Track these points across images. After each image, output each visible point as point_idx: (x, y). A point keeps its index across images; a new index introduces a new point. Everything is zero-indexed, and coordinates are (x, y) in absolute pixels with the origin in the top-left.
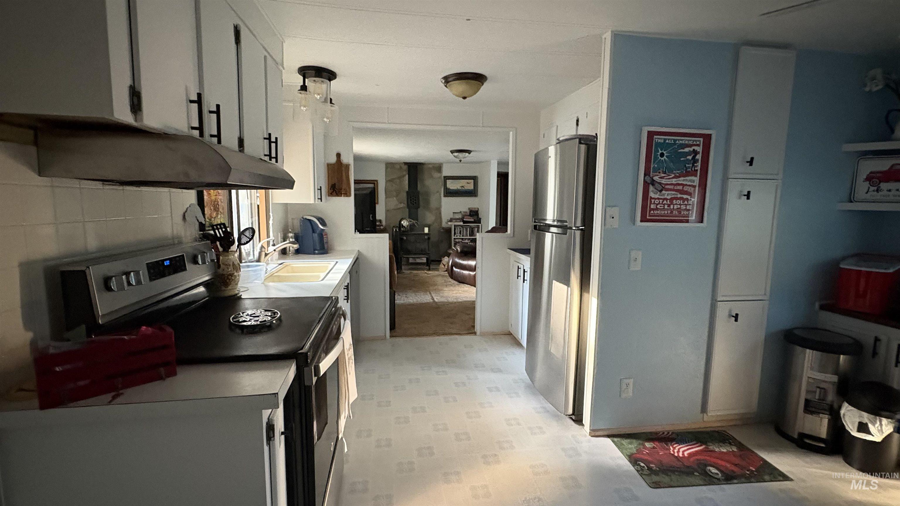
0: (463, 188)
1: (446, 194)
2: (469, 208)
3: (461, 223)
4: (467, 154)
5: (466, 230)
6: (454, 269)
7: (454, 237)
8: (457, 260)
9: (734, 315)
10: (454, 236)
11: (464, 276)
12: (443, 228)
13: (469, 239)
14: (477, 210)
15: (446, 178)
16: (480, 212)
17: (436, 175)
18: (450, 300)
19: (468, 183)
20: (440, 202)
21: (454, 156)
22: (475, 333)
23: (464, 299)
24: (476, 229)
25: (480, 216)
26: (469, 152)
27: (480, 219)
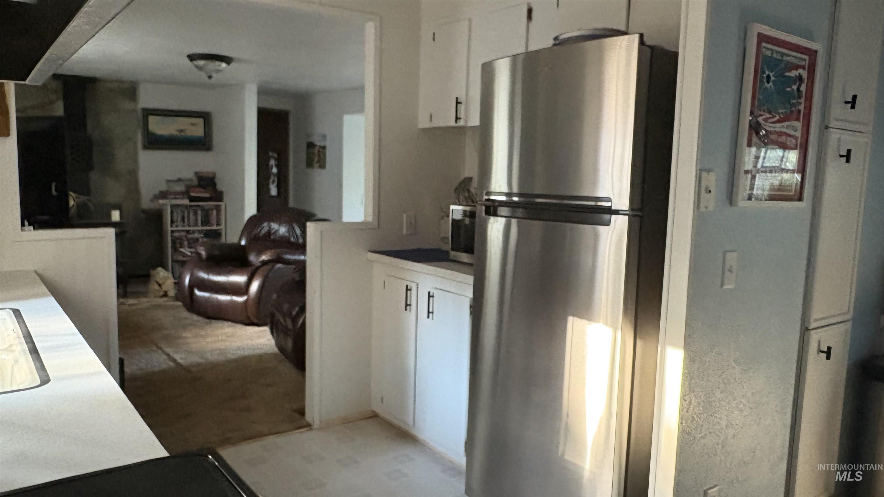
0: (183, 134)
1: (146, 144)
2: (196, 173)
3: (186, 202)
4: (224, 65)
5: (196, 214)
6: (197, 292)
7: (172, 229)
8: (203, 275)
9: (825, 350)
10: (172, 226)
11: (220, 305)
12: (144, 211)
13: (200, 232)
14: (211, 175)
15: (148, 112)
16: (217, 180)
17: (127, 105)
18: (212, 357)
19: (193, 124)
20: (135, 160)
21: (197, 67)
22: (309, 426)
23: (239, 352)
24: (215, 212)
25: (219, 187)
26: (227, 60)
27: (221, 193)
